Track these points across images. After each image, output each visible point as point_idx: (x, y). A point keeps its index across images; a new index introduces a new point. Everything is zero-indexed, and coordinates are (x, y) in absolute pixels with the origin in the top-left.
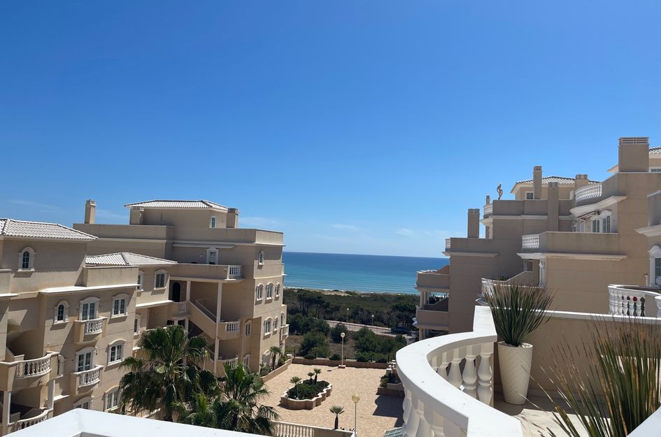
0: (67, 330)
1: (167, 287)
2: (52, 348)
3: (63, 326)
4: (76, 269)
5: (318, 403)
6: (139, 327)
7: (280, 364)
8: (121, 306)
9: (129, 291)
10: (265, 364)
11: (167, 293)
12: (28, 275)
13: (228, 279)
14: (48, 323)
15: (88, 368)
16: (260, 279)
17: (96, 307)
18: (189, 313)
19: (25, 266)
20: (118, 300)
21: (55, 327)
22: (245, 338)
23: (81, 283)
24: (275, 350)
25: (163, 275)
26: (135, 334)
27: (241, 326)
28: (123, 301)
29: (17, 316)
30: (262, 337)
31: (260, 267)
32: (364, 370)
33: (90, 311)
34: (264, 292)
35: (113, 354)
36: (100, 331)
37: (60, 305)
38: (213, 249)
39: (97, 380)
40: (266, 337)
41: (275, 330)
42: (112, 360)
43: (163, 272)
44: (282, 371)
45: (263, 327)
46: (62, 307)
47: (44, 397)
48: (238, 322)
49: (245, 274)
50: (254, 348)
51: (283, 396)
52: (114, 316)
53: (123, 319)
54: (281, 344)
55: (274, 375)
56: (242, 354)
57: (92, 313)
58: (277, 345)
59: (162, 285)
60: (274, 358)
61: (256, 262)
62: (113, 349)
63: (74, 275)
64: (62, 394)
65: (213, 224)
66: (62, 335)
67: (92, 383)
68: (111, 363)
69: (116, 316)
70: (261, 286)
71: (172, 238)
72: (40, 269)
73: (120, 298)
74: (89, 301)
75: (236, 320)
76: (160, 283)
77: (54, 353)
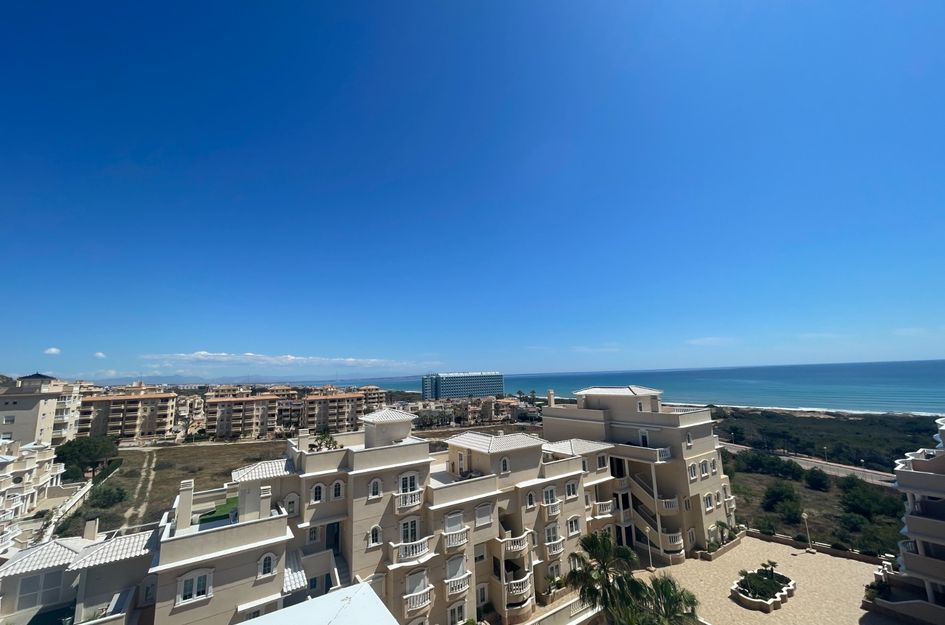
0: (536, 511)
1: (608, 466)
2: (528, 525)
3: (533, 509)
4: (536, 466)
5: (777, 606)
6: (590, 501)
7: (731, 538)
8: (572, 490)
9: (577, 478)
10: (712, 539)
11: (609, 471)
12: (507, 475)
13: (658, 462)
14: (523, 509)
15: (555, 539)
16: (690, 459)
17: (554, 493)
18: (630, 486)
19: (505, 469)
20: (569, 486)
21: (528, 511)
22: (685, 514)
23: (541, 476)
24: (721, 525)
25: (603, 457)
26: (587, 507)
27: (679, 501)
28: (573, 485)
29: (504, 504)
30: (703, 513)
31: (689, 448)
32: (844, 561)
33: (550, 497)
34: (698, 470)
35: (572, 526)
36: (559, 512)
37: (530, 494)
38: (643, 430)
39: (562, 549)
40: (707, 513)
41: (718, 504)
42: (572, 531)
43: (604, 454)
44: (734, 545)
45: (703, 504)
46: (531, 495)
47: (526, 562)
48: (676, 500)
49: (675, 455)
50: (697, 523)
51: (733, 588)
52: (569, 498)
53: (575, 499)
54: (728, 516)
55: (725, 551)
56: (686, 528)
57: (552, 496)
58: (724, 520)
59: (604, 465)
60: (722, 533)
61: (684, 445)
62: (571, 523)
63: (536, 471)
64: (540, 559)
65: (641, 408)
66: (534, 516)
67: (559, 552)
68: (571, 534)
69: (570, 497)
70: (694, 466)
71: (609, 420)
72: (514, 470)
73: (570, 483)
74: (548, 489)
75: (674, 497)
76: (602, 463)
77: (530, 531)
